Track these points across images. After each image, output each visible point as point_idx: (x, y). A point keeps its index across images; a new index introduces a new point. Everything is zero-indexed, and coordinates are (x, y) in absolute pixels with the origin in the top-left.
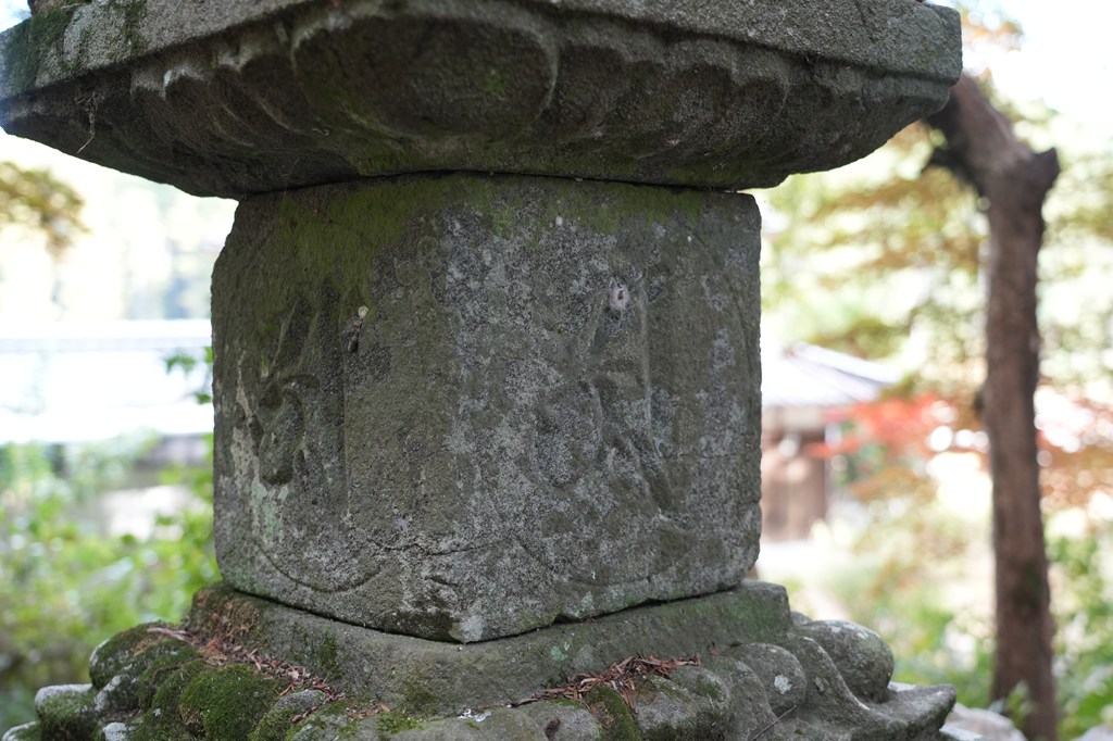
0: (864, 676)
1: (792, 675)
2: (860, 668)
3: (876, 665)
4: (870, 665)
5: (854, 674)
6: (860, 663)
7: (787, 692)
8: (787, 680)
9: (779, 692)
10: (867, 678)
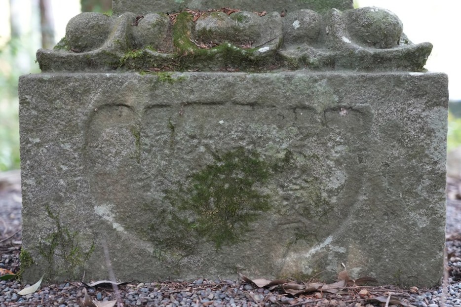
0: (366, 31)
1: (302, 20)
2: (363, 26)
3: (374, 25)
4: (370, 25)
5: (360, 29)
6: (363, 23)
7: (298, 28)
8: (299, 22)
9: (294, 28)
10: (367, 32)
